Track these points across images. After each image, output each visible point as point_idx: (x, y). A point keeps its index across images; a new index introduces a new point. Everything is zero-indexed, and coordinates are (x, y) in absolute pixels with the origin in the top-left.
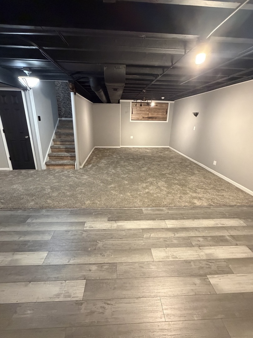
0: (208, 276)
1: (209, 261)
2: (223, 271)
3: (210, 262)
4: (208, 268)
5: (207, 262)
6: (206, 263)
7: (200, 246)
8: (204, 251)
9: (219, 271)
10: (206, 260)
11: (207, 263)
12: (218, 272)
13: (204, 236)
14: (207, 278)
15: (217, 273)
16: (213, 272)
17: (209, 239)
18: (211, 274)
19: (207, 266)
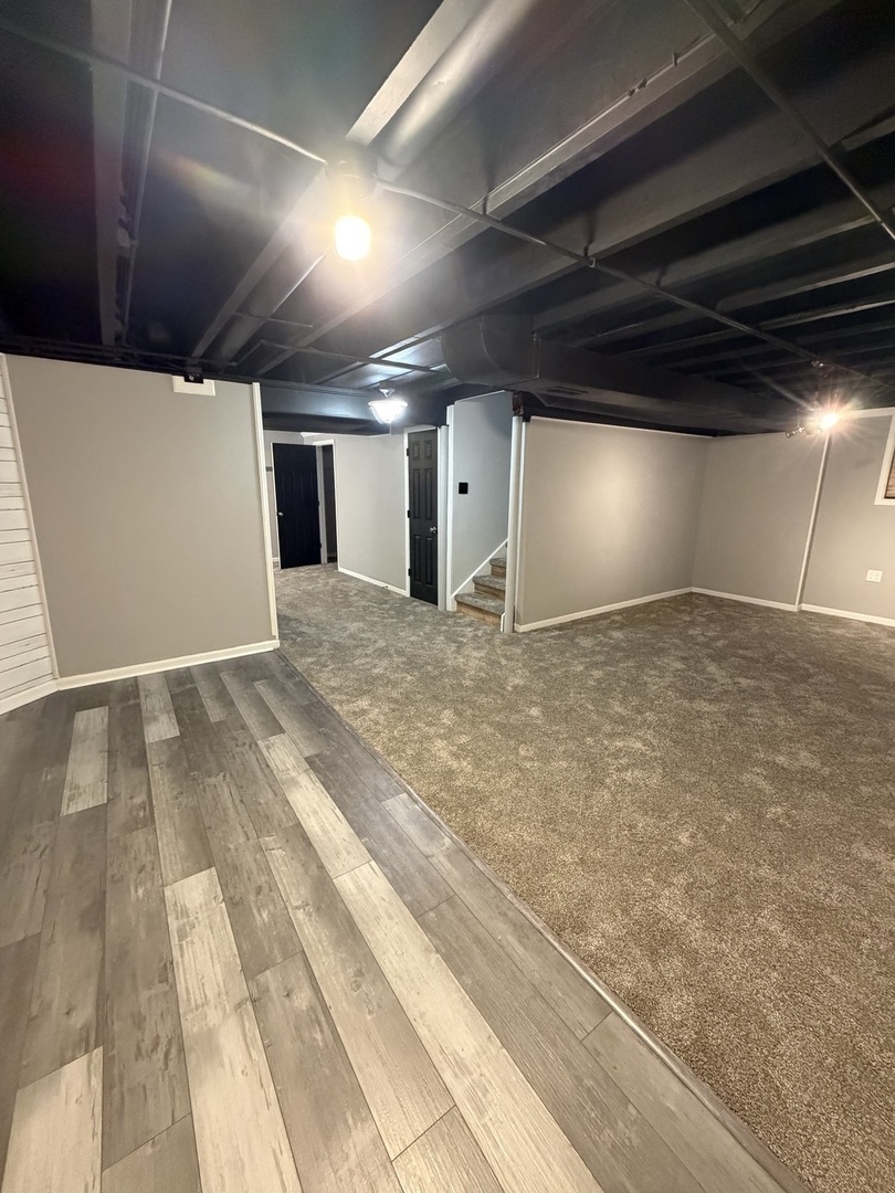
0: (98, 1053)
1: (174, 1051)
2: (121, 1113)
3: (167, 1054)
4: (139, 1049)
5: (170, 1042)
6: (163, 1035)
7: (253, 1001)
8: (233, 1021)
9: (123, 1098)
10: (181, 1036)
11: (164, 1041)
12: (115, 1091)
13: (326, 1010)
14: (91, 1048)
15: (111, 1088)
16: (116, 1072)
17: (318, 1036)
18: (108, 1062)
19: (147, 1045)
